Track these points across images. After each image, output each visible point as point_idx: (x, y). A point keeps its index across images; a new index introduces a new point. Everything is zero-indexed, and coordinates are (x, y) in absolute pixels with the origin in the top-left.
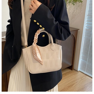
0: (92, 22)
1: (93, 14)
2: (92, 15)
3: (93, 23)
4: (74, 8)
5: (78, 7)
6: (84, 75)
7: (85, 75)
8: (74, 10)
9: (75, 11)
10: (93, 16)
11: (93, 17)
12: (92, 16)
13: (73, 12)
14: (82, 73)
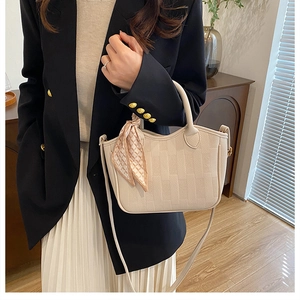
0: (294, 60)
1: (296, 36)
2: (294, 38)
3: (296, 63)
4: (242, 18)
5: (254, 12)
6: (261, 210)
7: (263, 212)
8: (242, 24)
9: (245, 27)
10: (296, 40)
11: (296, 45)
12: (294, 42)
13: (238, 30)
14: (255, 207)
